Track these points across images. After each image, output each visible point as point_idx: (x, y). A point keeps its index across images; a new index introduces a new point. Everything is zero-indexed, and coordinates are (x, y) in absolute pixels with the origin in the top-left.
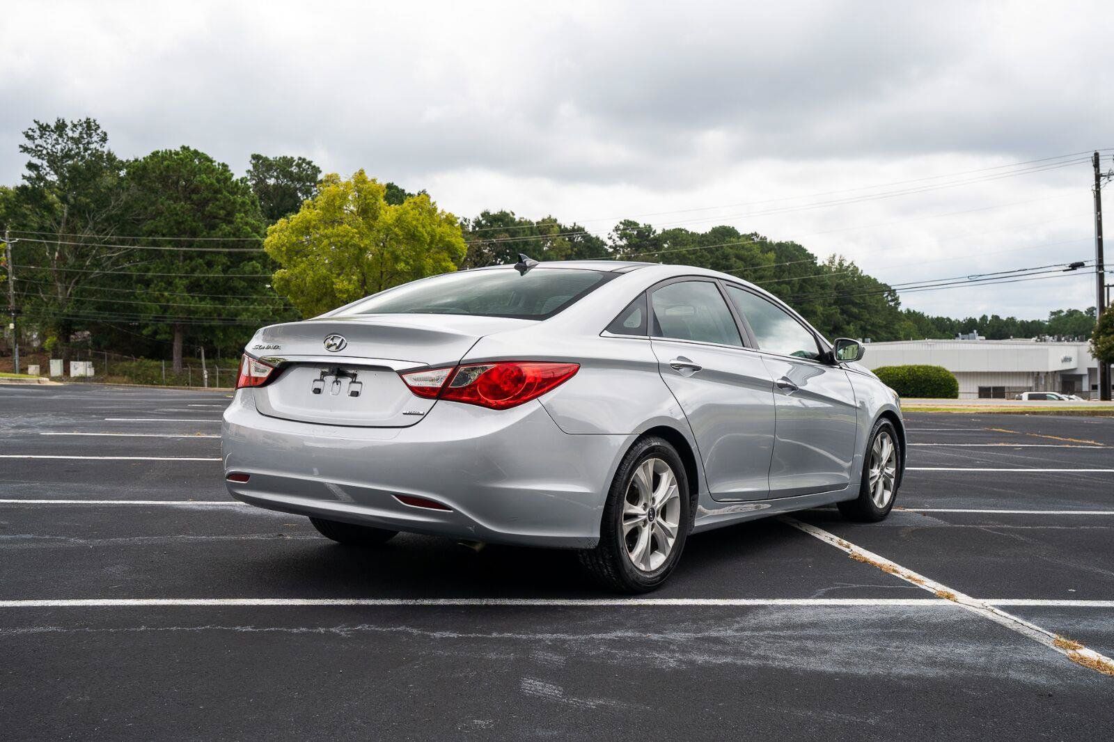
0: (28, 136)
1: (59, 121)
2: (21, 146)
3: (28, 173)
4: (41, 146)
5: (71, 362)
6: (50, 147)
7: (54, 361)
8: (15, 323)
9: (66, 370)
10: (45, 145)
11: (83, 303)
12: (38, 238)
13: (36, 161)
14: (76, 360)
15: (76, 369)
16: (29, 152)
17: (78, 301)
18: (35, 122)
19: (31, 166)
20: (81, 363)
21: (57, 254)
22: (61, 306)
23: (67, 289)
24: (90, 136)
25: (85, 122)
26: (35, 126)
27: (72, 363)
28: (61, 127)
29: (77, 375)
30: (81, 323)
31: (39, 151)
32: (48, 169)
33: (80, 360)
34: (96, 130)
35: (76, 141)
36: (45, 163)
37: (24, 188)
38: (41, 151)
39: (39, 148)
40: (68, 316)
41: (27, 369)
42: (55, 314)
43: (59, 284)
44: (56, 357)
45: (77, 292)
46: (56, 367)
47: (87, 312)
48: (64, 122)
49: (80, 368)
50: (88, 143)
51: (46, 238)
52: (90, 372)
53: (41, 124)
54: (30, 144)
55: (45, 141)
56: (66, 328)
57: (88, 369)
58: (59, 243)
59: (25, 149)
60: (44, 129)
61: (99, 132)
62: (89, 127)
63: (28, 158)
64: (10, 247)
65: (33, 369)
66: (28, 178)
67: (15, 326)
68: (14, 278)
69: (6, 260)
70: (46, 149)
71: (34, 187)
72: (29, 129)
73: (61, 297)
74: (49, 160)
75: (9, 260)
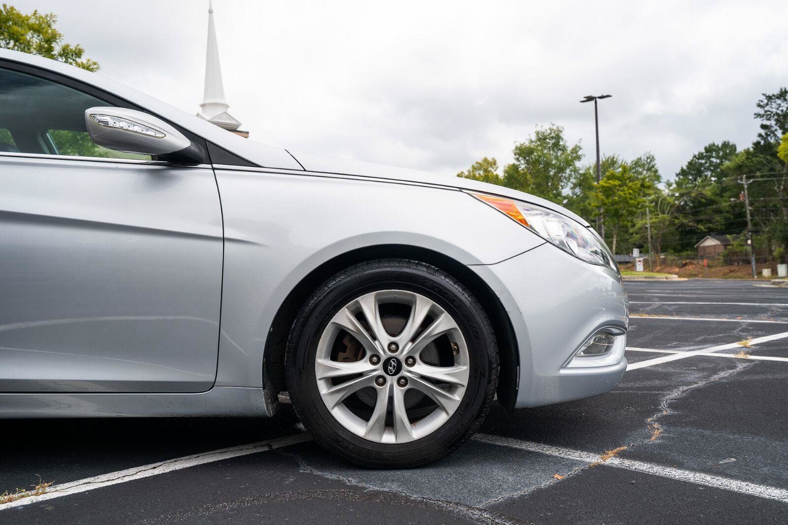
0: (759, 106)
1: (781, 90)
2: (755, 114)
3: (763, 132)
4: (769, 111)
6: (774, 110)
7: (781, 265)
8: (751, 240)
10: (771, 110)
12: (769, 177)
13: (768, 123)
16: (761, 117)
18: (763, 94)
19: (763, 127)
21: (782, 187)
26: (763, 98)
28: (783, 94)
31: (768, 115)
32: (775, 127)
36: (773, 122)
37: (758, 143)
38: (770, 115)
39: (768, 113)
41: (762, 272)
42: (781, 231)
43: (784, 209)
44: (782, 262)
46: (782, 269)
48: (785, 89)
51: (775, 176)
53: (768, 95)
54: (762, 111)
55: (771, 107)
59: (758, 115)
60: (769, 98)
63: (759, 121)
64: (746, 186)
65: (766, 272)
66: (760, 135)
67: (752, 242)
68: (750, 208)
69: (744, 196)
70: (772, 112)
71: (765, 142)
72: (760, 101)
73: (786, 218)
74: (776, 120)
75: (747, 196)
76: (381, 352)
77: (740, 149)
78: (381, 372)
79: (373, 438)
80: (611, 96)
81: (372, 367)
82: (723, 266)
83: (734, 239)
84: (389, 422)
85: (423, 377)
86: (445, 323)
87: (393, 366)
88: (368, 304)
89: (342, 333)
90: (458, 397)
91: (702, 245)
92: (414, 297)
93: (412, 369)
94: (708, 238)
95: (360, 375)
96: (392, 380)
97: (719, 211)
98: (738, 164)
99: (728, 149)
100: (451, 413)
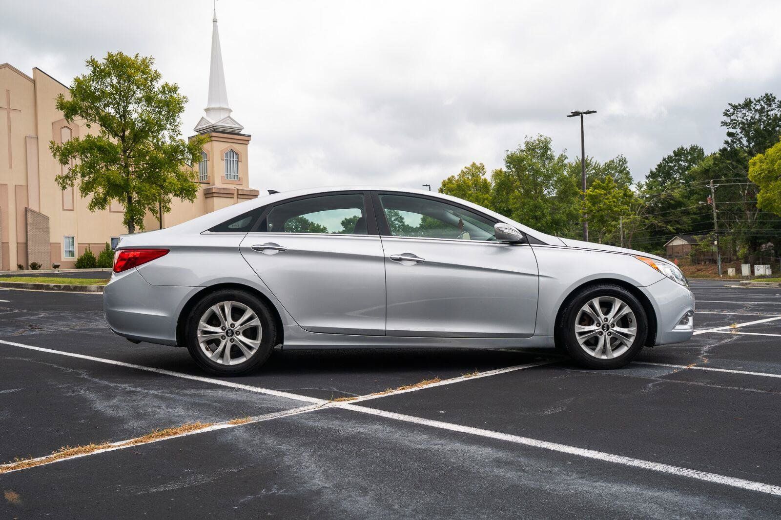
0: (726, 115)
1: (747, 100)
2: (722, 122)
3: (729, 139)
5: (755, 266)
6: (740, 119)
7: (744, 265)
8: (718, 241)
9: (752, 271)
10: (736, 119)
11: (764, 224)
12: (734, 182)
13: (734, 131)
14: (759, 264)
15: (758, 270)
16: (727, 126)
17: (761, 223)
18: (729, 104)
19: (730, 134)
20: (762, 266)
21: (746, 192)
22: (750, 227)
23: (754, 214)
24: (770, 105)
25: (764, 97)
26: (729, 107)
27: (756, 266)
28: (748, 104)
29: (759, 274)
30: (763, 238)
31: (735, 123)
32: (741, 135)
33: (763, 264)
34: (773, 101)
35: (761, 111)
36: (739, 131)
37: (725, 150)
39: (734, 122)
40: (754, 233)
41: (727, 271)
42: (745, 233)
43: (748, 212)
44: (746, 263)
45: (760, 216)
46: (745, 269)
47: (767, 229)
48: (750, 100)
49: (761, 270)
50: (768, 111)
51: (740, 181)
52: (769, 272)
53: (733, 105)
54: (728, 120)
55: (737, 116)
56: (754, 243)
57: (767, 270)
58: (748, 184)
59: (724, 124)
60: (735, 107)
61: (776, 101)
62: (768, 100)
63: (726, 129)
64: (713, 190)
65: (731, 272)
66: (727, 142)
67: (718, 243)
68: (717, 211)
69: (711, 199)
70: (738, 121)
71: (731, 148)
72: (726, 110)
73: (749, 221)
74: (743, 129)
75: (713, 200)
76: (601, 322)
77: (707, 153)
78: (601, 330)
79: (598, 357)
80: (596, 112)
81: (597, 328)
82: (690, 265)
83: (701, 240)
84: (604, 351)
85: (617, 332)
86: (627, 310)
87: (606, 327)
88: (596, 302)
89: (584, 314)
90: (632, 340)
91: (671, 244)
92: (615, 299)
93: (614, 329)
94: (676, 238)
95: (592, 331)
96: (605, 333)
97: (687, 213)
98: (705, 169)
99: (696, 153)
100: (629, 346)
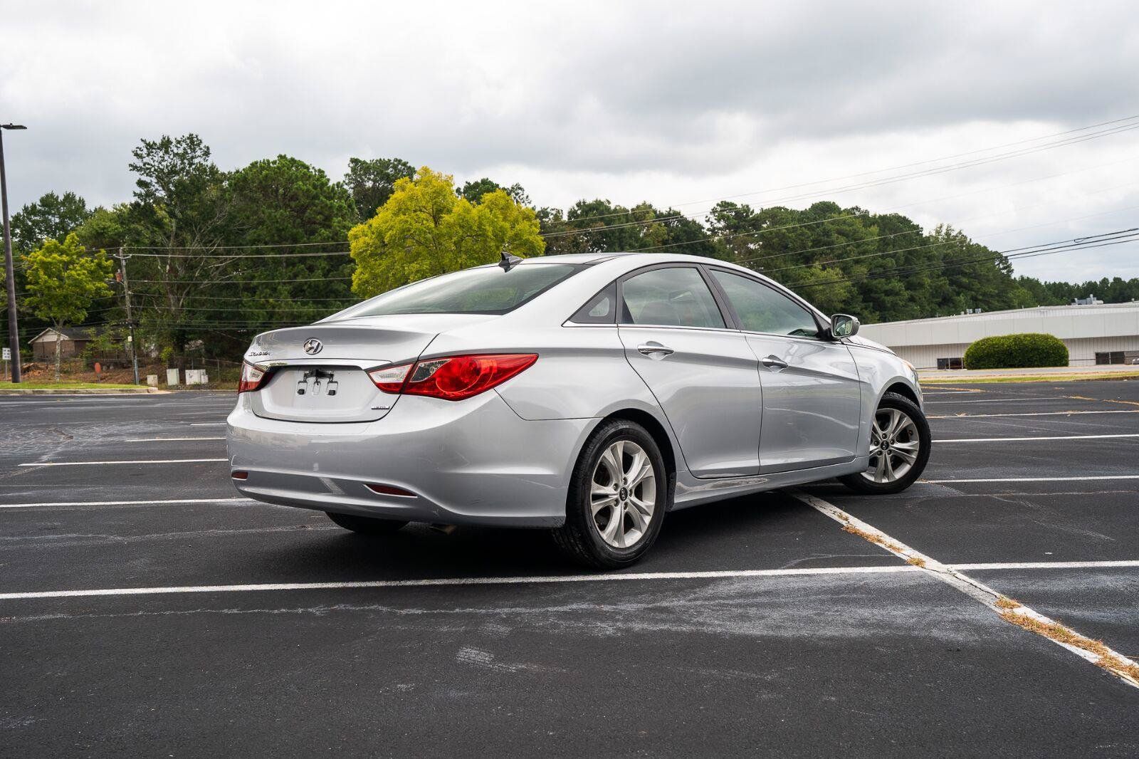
0: (136, 155)
1: (164, 138)
2: (130, 165)
3: (139, 190)
4: (149, 164)
5: (186, 371)
6: (156, 164)
7: (170, 370)
8: (133, 336)
9: (182, 379)
10: (152, 163)
11: (194, 313)
12: (151, 253)
13: (148, 179)
14: (190, 368)
15: (191, 377)
16: (138, 171)
17: (189, 311)
18: (142, 140)
19: (141, 183)
20: (196, 371)
21: (168, 267)
22: (175, 317)
23: (179, 300)
24: (194, 151)
25: (188, 138)
26: (142, 145)
27: (188, 372)
28: (166, 144)
29: (192, 383)
30: (194, 332)
31: (148, 169)
32: (157, 186)
33: (195, 369)
34: (199, 145)
35: (182, 157)
36: (154, 180)
37: (137, 204)
38: (150, 169)
39: (147, 166)
40: (181, 326)
41: (146, 379)
42: (169, 325)
43: (171, 296)
44: (172, 367)
45: (188, 303)
46: (172, 376)
47: (199, 321)
48: (169, 139)
49: (195, 376)
50: (192, 158)
51: (158, 252)
52: (205, 380)
53: (148, 142)
54: (139, 163)
55: (152, 159)
56: (180, 338)
57: (202, 376)
58: (170, 256)
59: (134, 168)
60: (150, 147)
61: (202, 146)
62: (192, 142)
63: (137, 176)
64: (124, 263)
65: (152, 379)
66: (140, 195)
67: (133, 338)
68: (130, 293)
69: (121, 276)
70: (154, 166)
71: (145, 204)
72: (137, 148)
73: (173, 308)
74: (157, 177)
75: (125, 276)
77: (91, 207)
80: (25, 128)
82: (85, 371)
83: (97, 335)
91: (40, 341)
94: (49, 330)
